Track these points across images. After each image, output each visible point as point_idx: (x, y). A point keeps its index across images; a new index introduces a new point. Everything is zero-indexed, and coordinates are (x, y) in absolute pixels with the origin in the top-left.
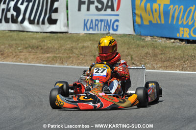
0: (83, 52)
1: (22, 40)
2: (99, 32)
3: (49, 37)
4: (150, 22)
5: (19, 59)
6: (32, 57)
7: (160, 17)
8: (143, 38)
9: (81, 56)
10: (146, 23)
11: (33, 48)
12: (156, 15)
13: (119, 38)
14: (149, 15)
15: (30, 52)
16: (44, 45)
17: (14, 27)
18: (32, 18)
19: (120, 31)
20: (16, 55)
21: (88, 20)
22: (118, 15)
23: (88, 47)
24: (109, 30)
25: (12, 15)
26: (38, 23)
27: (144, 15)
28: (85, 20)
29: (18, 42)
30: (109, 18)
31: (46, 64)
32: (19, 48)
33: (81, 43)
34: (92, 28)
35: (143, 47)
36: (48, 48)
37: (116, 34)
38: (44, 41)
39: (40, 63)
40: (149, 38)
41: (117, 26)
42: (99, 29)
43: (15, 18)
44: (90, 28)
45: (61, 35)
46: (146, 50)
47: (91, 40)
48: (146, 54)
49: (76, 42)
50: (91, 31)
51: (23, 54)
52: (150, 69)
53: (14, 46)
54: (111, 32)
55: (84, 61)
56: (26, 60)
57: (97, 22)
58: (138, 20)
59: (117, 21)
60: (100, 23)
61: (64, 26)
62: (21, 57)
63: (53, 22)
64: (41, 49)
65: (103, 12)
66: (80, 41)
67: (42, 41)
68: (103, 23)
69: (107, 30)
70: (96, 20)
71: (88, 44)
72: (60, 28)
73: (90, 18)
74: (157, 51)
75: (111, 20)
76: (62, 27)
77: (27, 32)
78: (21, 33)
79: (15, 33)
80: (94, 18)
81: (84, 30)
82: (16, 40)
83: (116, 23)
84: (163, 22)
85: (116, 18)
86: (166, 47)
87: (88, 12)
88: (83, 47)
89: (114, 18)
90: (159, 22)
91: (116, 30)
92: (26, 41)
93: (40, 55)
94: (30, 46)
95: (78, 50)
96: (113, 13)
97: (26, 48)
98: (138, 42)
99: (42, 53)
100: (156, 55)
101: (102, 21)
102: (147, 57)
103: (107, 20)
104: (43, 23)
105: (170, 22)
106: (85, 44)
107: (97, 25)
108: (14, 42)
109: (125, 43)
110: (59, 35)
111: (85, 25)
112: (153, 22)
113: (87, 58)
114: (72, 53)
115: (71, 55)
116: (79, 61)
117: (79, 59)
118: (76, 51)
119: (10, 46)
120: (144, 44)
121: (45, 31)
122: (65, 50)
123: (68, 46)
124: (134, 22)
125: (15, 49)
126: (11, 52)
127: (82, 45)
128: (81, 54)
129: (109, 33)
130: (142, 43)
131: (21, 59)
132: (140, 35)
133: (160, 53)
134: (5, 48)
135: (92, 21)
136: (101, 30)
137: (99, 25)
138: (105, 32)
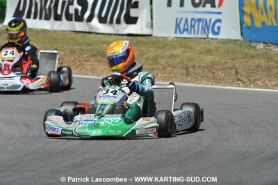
0: (171, 63)
1: (89, 45)
2: (196, 36)
4: (263, 23)
5: (83, 70)
7: (276, 17)
8: (253, 45)
9: (169, 68)
11: (103, 55)
12: (271, 14)
13: (221, 45)
14: (262, 14)
15: (99, 61)
17: (78, 26)
18: (103, 14)
19: (222, 36)
20: (80, 65)
21: (181, 19)
22: (220, 13)
23: (178, 56)
24: (208, 34)
26: (111, 22)
27: (255, 14)
28: (177, 19)
29: (83, 47)
30: (208, 17)
32: (85, 56)
33: (169, 50)
34: (187, 30)
35: (253, 57)
37: (216, 39)
40: (261, 46)
41: (219, 28)
42: (196, 32)
43: (80, 14)
44: (184, 30)
45: (142, 38)
46: (257, 61)
47: (182, 47)
48: (257, 66)
49: (162, 49)
51: (89, 63)
52: (261, 87)
53: (78, 53)
55: (172, 75)
56: (93, 71)
57: (193, 22)
58: (247, 20)
59: (219, 21)
60: (197, 23)
61: (147, 27)
62: (87, 67)
63: (131, 20)
65: (201, 9)
66: (168, 47)
68: (201, 24)
69: (205, 34)
70: (192, 19)
71: (178, 51)
72: (142, 29)
73: (184, 16)
74: (272, 63)
75: (210, 20)
76: (144, 28)
77: (96, 33)
78: (87, 35)
79: (80, 35)
80: (189, 17)
81: (176, 32)
82: (80, 44)
83: (218, 24)
85: (218, 17)
87: (182, 8)
88: (172, 56)
89: (214, 17)
90: (275, 24)
91: (217, 33)
92: (94, 45)
94: (99, 53)
95: (165, 60)
96: (213, 10)
97: (94, 56)
98: (246, 50)
100: (269, 69)
101: (199, 20)
102: (258, 71)
103: (206, 20)
104: (118, 22)
106: (175, 52)
107: (192, 26)
108: (77, 47)
109: (228, 52)
110: (139, 38)
111: (178, 26)
112: (267, 24)
113: (177, 71)
114: (157, 63)
115: (155, 67)
116: (166, 75)
117: (165, 73)
118: (162, 62)
119: (73, 52)
120: (255, 54)
121: (120, 33)
122: (148, 59)
123: (152, 54)
124: (242, 23)
125: (79, 57)
126: (74, 61)
127: (171, 52)
128: (169, 66)
129: (208, 37)
130: (251, 52)
131: (87, 70)
132: (250, 41)
133: (275, 65)
134: (65, 55)
135: (187, 20)
136: (198, 33)
137: (196, 27)
138: (202, 36)
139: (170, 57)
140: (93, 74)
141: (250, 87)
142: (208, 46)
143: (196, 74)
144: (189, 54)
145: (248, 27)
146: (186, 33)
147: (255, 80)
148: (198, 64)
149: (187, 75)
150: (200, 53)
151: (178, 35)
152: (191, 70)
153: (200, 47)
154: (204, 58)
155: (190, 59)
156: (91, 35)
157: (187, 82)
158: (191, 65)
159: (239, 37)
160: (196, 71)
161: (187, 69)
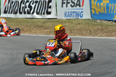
1: (33, 23)
2: (73, 18)
3: (47, 21)
4: (99, 12)
5: (32, 33)
6: (39, 31)
7: (104, 9)
8: (96, 21)
10: (97, 13)
11: (39, 27)
12: (102, 9)
13: (83, 21)
14: (99, 9)
15: (37, 29)
16: (45, 25)
17: (28, 16)
18: (38, 11)
19: (84, 18)
20: (30, 31)
21: (67, 12)
22: (83, 9)
23: (67, 26)
27: (96, 9)
28: (65, 12)
29: (31, 24)
30: (78, 11)
31: (46, 35)
32: (32, 27)
33: (64, 24)
34: (69, 16)
35: (96, 25)
36: (47, 27)
37: (82, 19)
38: (45, 23)
40: (99, 21)
41: (82, 15)
42: (73, 17)
43: (29, 11)
44: (68, 16)
45: (53, 20)
46: (97, 27)
47: (69, 22)
48: (98, 29)
50: (69, 18)
51: (34, 30)
52: (100, 37)
53: (29, 26)
54: (79, 18)
56: (35, 33)
57: (71, 13)
58: (93, 11)
59: (82, 12)
60: (73, 13)
61: (55, 15)
62: (33, 31)
64: (43, 27)
65: (74, 8)
66: (63, 22)
67: (43, 23)
68: (75, 13)
69: (77, 17)
70: (71, 12)
71: (67, 24)
72: (53, 16)
73: (68, 11)
74: (104, 27)
75: (79, 12)
76: (54, 16)
77: (36, 18)
78: (32, 19)
79: (30, 19)
80: (70, 11)
81: (65, 17)
82: (30, 23)
83: (82, 13)
84: (106, 12)
85: (82, 10)
86: (108, 25)
87: (67, 8)
89: (80, 11)
90: (104, 12)
91: (82, 17)
92: (35, 23)
93: (43, 31)
94: (37, 26)
97: (35, 27)
98: (93, 23)
99: (44, 29)
100: (102, 30)
101: (74, 12)
102: (98, 31)
103: (77, 12)
104: (44, 14)
105: (109, 12)
107: (71, 14)
109: (86, 24)
110: (52, 20)
111: (65, 14)
112: (101, 12)
119: (27, 26)
121: (45, 18)
124: (91, 12)
125: (30, 28)
126: (28, 29)
129: (78, 18)
131: (33, 32)
132: (94, 19)
133: (105, 28)
134: (24, 27)
135: (69, 12)
136: (74, 17)
137: (73, 15)
138: (76, 18)
140: (35, 34)
141: (96, 37)
142: (79, 22)
143: (74, 33)
144: (71, 25)
145: (94, 14)
146: (69, 17)
147: (97, 34)
148: (75, 29)
149: (71, 33)
150: (76, 24)
151: (66, 18)
152: (72, 31)
153: (76, 22)
154: (77, 26)
155: (72, 27)
156: (34, 19)
158: (72, 29)
159: (90, 18)
160: (75, 32)
161: (71, 31)
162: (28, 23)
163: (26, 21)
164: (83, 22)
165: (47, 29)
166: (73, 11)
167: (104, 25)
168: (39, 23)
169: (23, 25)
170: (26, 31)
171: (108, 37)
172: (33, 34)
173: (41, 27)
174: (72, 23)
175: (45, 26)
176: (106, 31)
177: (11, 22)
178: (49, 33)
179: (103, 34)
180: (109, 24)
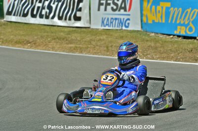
0: (99, 44)
1: (53, 33)
3: (75, 30)
4: (153, 21)
5: (48, 48)
6: (58, 46)
7: (161, 17)
8: (148, 33)
9: (97, 47)
10: (150, 22)
11: (59, 39)
12: (159, 15)
13: (129, 33)
14: (153, 15)
15: (57, 43)
16: (69, 37)
19: (130, 28)
20: (45, 45)
21: (105, 18)
22: (129, 15)
23: (104, 40)
24: (122, 27)
25: (46, 12)
26: (66, 19)
27: (149, 15)
28: (103, 18)
29: (49, 34)
30: (122, 17)
31: (68, 52)
32: (49, 39)
33: (98, 36)
34: (108, 25)
35: (147, 41)
36: (72, 40)
37: (127, 30)
38: (69, 34)
39: (64, 51)
40: (153, 34)
41: (128, 24)
43: (48, 15)
44: (107, 25)
45: (84, 29)
46: (149, 43)
47: (106, 34)
48: (149, 46)
49: (94, 35)
50: (107, 28)
51: (51, 44)
52: (150, 59)
53: (45, 38)
54: (124, 28)
55: (99, 51)
56: (53, 49)
58: (144, 19)
59: (128, 19)
60: (114, 21)
61: (87, 23)
62: (50, 46)
64: (67, 40)
65: (117, 12)
66: (98, 35)
67: (68, 34)
68: (117, 21)
70: (112, 18)
71: (104, 37)
72: (84, 24)
73: (107, 16)
74: (158, 45)
75: (124, 19)
77: (58, 26)
78: (52, 27)
80: (110, 17)
81: (102, 26)
82: (47, 32)
83: (128, 22)
84: (164, 21)
85: (128, 17)
86: (165, 41)
87: (105, 12)
89: (126, 17)
90: (160, 21)
91: (127, 27)
92: (55, 33)
93: (65, 45)
94: (57, 38)
95: (96, 42)
96: (125, 13)
97: (55, 39)
98: (144, 37)
99: (67, 43)
100: (156, 48)
101: (116, 19)
102: (149, 49)
103: (121, 19)
104: (70, 19)
105: (169, 21)
106: (102, 38)
107: (112, 23)
108: (46, 34)
109: (133, 38)
110: (82, 29)
111: (103, 22)
112: (156, 21)
113: (101, 48)
114: (91, 44)
115: (89, 46)
116: (95, 51)
117: (95, 50)
118: (94, 43)
119: (42, 37)
120: (149, 39)
121: (71, 26)
122: (85, 41)
123: (88, 39)
124: (142, 21)
125: (46, 40)
126: (42, 42)
127: (99, 38)
128: (97, 46)
129: (122, 29)
130: (147, 38)
131: (50, 48)
132: (146, 31)
133: (160, 46)
134: (37, 38)
135: (108, 19)
136: (115, 26)
137: (114, 23)
138: (118, 28)
139: (98, 41)
140: (53, 51)
141: (143, 59)
142: (121, 35)
143: (112, 51)
144: (110, 39)
145: (145, 23)
146: (107, 26)
147: (147, 54)
148: (114, 45)
149: (107, 51)
150: (116, 38)
151: (103, 28)
152: (110, 48)
153: (116, 35)
154: (119, 41)
155: (111, 42)
156: (55, 27)
157: (107, 55)
158: (110, 45)
159: (139, 28)
160: (113, 49)
161: (107, 47)
162: (45, 32)
163: (43, 29)
164: (128, 35)
165: (71, 43)
166: (114, 17)
167: (160, 42)
168: (62, 34)
169: (35, 36)
170: (39, 45)
171: (163, 59)
172: (49, 50)
173: (64, 39)
174: (111, 35)
175: (70, 39)
176: (160, 51)
177: (19, 30)
178: (74, 49)
179: (156, 55)
180: (167, 40)
